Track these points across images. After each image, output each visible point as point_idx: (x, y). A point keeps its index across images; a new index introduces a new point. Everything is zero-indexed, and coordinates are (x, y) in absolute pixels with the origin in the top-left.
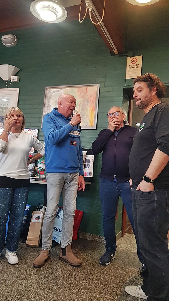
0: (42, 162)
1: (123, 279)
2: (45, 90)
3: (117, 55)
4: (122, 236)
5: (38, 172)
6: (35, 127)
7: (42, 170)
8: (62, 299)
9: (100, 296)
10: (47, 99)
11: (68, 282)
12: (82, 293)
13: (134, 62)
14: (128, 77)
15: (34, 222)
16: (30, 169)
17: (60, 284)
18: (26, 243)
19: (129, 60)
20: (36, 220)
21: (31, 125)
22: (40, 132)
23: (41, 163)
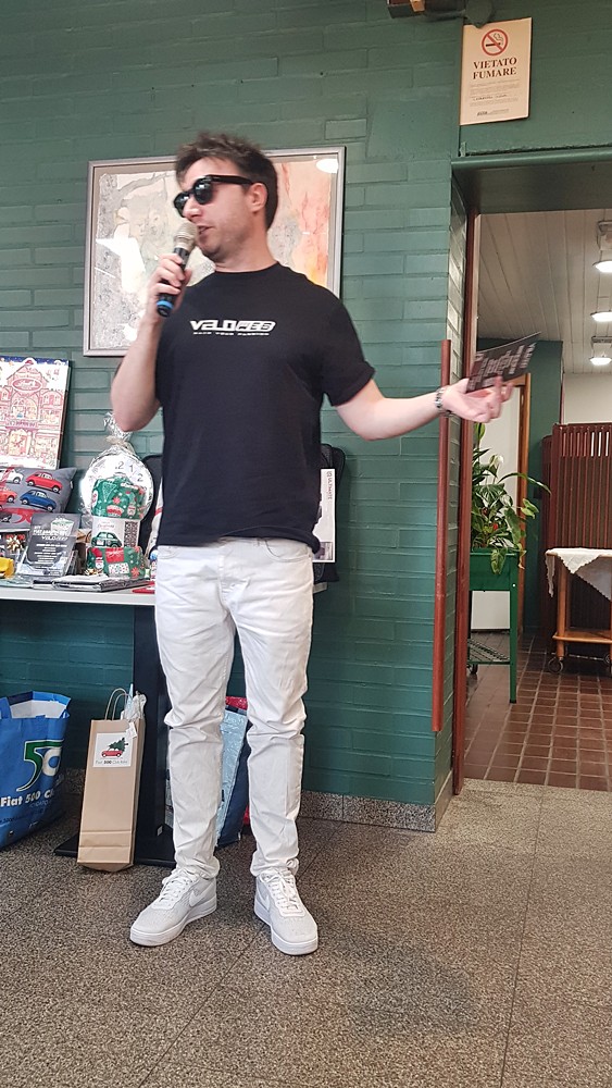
0: (109, 508)
1: (518, 968)
2: (87, 179)
3: (418, 13)
4: (455, 794)
5: (96, 553)
6: (52, 349)
7: (112, 543)
8: (308, 1070)
9: (453, 1045)
10: (100, 218)
11: (307, 1000)
12: (378, 1039)
13: (495, 49)
14: (469, 116)
15: (100, 766)
16: (62, 543)
17: (276, 1012)
18: (76, 856)
19: (472, 36)
20: (108, 758)
21: (31, 343)
22: (78, 374)
23: (107, 511)
